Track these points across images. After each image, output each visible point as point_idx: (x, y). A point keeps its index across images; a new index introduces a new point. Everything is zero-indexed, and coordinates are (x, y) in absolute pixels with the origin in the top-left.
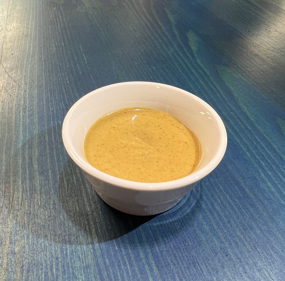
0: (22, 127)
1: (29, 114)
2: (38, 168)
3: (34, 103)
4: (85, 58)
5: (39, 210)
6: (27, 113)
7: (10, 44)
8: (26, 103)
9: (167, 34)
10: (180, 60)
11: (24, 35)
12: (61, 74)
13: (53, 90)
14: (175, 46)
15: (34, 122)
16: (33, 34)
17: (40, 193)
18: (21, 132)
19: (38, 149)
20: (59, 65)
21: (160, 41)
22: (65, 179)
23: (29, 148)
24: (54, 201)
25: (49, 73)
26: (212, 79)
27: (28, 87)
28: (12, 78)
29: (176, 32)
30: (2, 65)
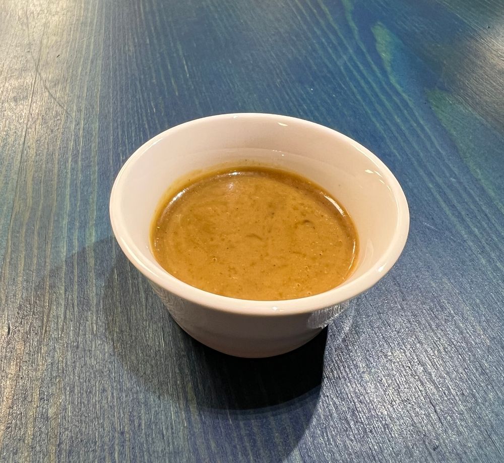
0: (70, 187)
1: (82, 164)
2: (95, 265)
3: (93, 145)
4: (186, 67)
5: (94, 343)
6: (80, 163)
7: (54, 38)
8: (79, 145)
9: (336, 27)
10: (358, 77)
11: (80, 23)
12: (143, 96)
13: (128, 124)
14: (351, 51)
15: (92, 180)
16: (95, 21)
17: (97, 311)
18: (68, 197)
19: (96, 231)
20: (138, 79)
21: (324, 40)
22: (141, 287)
23: (80, 227)
24: (120, 327)
25: (122, 92)
26: (417, 114)
27: (82, 116)
28: (55, 99)
29: (352, 24)
30: (40, 74)
